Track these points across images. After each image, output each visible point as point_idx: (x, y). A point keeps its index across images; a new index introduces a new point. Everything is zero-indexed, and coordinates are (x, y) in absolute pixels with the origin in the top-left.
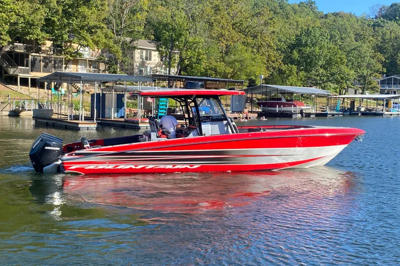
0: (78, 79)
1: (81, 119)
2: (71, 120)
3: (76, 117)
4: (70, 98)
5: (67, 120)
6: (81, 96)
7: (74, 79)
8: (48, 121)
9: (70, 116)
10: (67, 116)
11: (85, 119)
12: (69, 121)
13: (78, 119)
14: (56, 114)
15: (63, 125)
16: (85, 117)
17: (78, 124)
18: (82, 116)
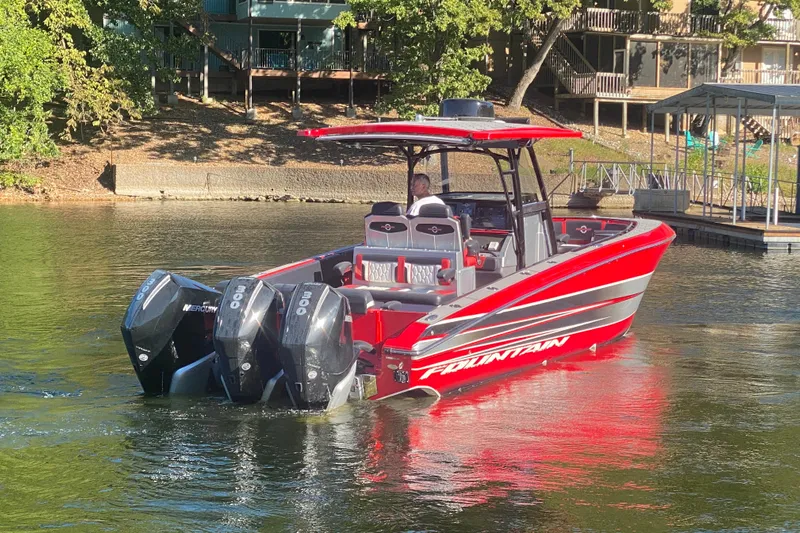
0: (769, 104)
1: (772, 219)
2: (740, 220)
3: (757, 214)
4: (740, 159)
5: (731, 220)
6: (773, 153)
9: (739, 210)
10: (731, 209)
11: (781, 220)
12: (734, 224)
13: (763, 219)
14: (701, 203)
15: (717, 235)
16: (780, 212)
17: (762, 232)
18: (772, 211)
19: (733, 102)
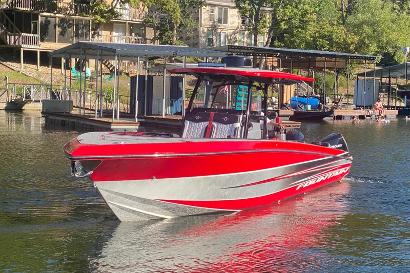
0: (113, 54)
1: (116, 116)
2: (100, 117)
3: (108, 114)
4: (99, 83)
5: (95, 117)
6: (116, 81)
7: (105, 53)
8: (64, 119)
9: (99, 111)
10: (95, 110)
11: (121, 117)
12: (96, 119)
13: (111, 117)
14: (78, 107)
15: (87, 125)
16: (120, 112)
17: (110, 123)
18: (116, 112)
19: (94, 52)
